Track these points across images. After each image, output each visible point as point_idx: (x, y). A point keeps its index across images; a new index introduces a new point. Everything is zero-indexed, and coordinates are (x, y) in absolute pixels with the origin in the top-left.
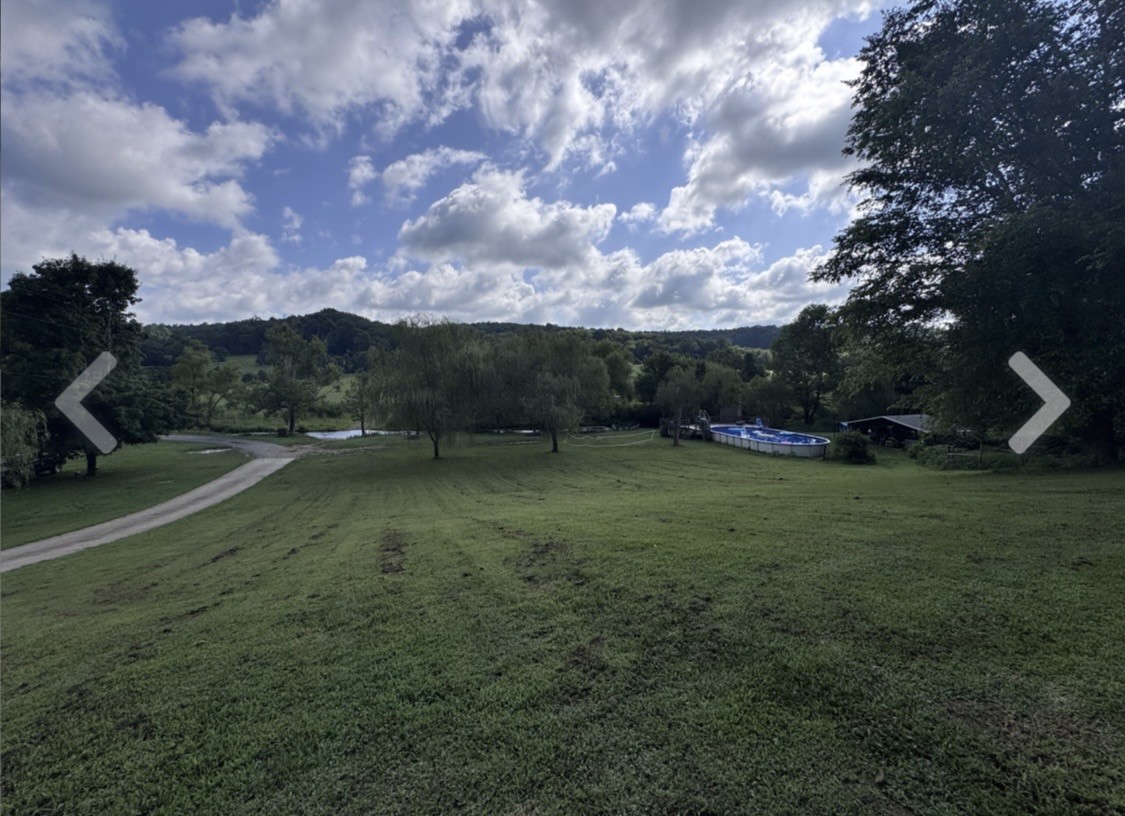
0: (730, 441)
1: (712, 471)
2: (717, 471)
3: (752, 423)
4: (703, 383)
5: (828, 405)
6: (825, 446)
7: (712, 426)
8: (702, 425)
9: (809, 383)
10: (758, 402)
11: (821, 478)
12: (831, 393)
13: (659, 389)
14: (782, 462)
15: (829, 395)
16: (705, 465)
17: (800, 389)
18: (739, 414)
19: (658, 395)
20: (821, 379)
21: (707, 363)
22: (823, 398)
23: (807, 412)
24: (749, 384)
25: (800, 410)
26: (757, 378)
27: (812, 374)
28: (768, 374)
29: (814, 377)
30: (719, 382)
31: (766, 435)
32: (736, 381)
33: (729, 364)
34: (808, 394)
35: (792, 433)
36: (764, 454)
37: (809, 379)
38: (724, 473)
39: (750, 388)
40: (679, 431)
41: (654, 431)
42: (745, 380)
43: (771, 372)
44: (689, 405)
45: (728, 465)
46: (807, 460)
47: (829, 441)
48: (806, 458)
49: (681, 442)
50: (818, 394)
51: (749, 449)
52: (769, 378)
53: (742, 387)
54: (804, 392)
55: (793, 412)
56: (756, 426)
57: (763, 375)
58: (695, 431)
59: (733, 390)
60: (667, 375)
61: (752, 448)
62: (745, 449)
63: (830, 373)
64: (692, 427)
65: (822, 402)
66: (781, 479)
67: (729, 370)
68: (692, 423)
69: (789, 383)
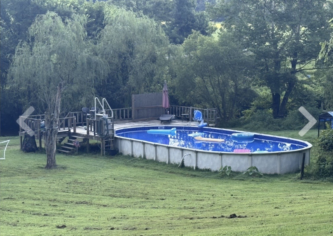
0: (150, 153)
1: (117, 212)
2: (125, 211)
3: (187, 119)
4: (100, 45)
5: (309, 82)
6: (303, 153)
7: (117, 127)
8: (99, 125)
9: (280, 44)
10: (198, 79)
11: (298, 208)
12: (313, 62)
13: (17, 58)
14: (236, 186)
15: (310, 66)
16: (105, 201)
17: (265, 54)
18: (165, 103)
19: (15, 70)
20: (298, 37)
21: (106, 9)
22: (301, 70)
23: (276, 97)
24: (181, 47)
25: (264, 92)
26: (195, 36)
27: (283, 29)
28: (213, 30)
29: (287, 34)
30: (130, 44)
31: (210, 139)
32: (159, 42)
33: (146, 11)
34: (277, 64)
35: (252, 134)
36: (207, 173)
37: (281, 38)
38: (139, 212)
39: (184, 55)
40: (56, 139)
41: (8, 141)
42: (174, 41)
43: (218, 25)
44: (75, 88)
45: (146, 197)
46: (277, 180)
47: (310, 145)
48: (275, 175)
49: (61, 160)
50: (294, 64)
51: (183, 165)
52: (216, 37)
53: (170, 52)
54: (271, 61)
55: (254, 95)
56: (193, 124)
57: (205, 31)
58: (87, 138)
59: (154, 59)
60: (32, 30)
61: (187, 164)
62: (176, 166)
63: (311, 27)
64: (81, 131)
65: (299, 77)
66: (233, 216)
67: (146, 21)
68: (81, 123)
69: (247, 45)
